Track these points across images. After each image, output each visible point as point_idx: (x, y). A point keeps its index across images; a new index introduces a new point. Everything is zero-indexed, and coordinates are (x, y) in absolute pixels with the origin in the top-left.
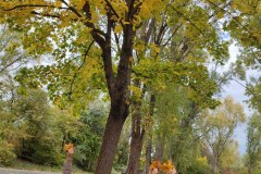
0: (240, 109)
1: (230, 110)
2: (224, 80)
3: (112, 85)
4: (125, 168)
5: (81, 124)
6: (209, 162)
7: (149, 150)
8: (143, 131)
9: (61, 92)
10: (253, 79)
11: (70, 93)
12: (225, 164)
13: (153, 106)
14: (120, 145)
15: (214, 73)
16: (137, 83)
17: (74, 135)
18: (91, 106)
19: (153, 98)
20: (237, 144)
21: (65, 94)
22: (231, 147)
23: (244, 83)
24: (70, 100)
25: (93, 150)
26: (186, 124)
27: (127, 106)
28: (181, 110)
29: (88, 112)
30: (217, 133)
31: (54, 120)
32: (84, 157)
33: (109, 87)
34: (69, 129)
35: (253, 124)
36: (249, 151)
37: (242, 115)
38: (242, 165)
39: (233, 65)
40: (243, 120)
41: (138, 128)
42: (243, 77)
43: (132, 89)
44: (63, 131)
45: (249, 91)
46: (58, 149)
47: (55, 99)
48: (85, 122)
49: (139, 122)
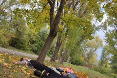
0: (101, 42)
1: (97, 41)
2: (97, 29)
3: (52, 23)
4: (51, 56)
5: (38, 35)
6: (84, 60)
7: (62, 50)
8: (61, 43)
9: (31, 22)
10: (110, 31)
11: (35, 23)
12: (90, 62)
13: (67, 34)
14: (51, 46)
15: (94, 25)
16: (62, 23)
17: (34, 40)
18: (42, 29)
19: (67, 31)
20: (97, 55)
21: (33, 23)
22: (94, 56)
24: (35, 25)
25: (41, 46)
26: (78, 44)
27: (56, 32)
28: (78, 37)
29: (41, 31)
30: (90, 49)
31: (27, 32)
32: (36, 48)
33: (51, 23)
34: (32, 37)
35: (105, 49)
36: (101, 59)
37: (102, 44)
38: (97, 64)
39: (103, 23)
40: (101, 47)
41: (59, 41)
42: (105, 29)
43: (60, 26)
44: (30, 37)
45: (107, 35)
46: (26, 44)
47: (28, 24)
48: (39, 35)
49: (60, 39)
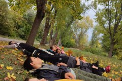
0: (92, 22)
1: (87, 21)
2: (87, 8)
3: (39, 3)
4: (40, 40)
5: (23, 19)
6: (75, 42)
7: (52, 34)
8: (50, 25)
9: (15, 3)
10: (100, 10)
11: (19, 4)
12: (81, 44)
13: (55, 15)
14: (39, 30)
15: (84, 5)
16: (50, 3)
17: (20, 24)
18: (28, 12)
19: (56, 12)
20: (88, 36)
22: (85, 37)
23: (95, 11)
24: (19, 7)
25: (28, 31)
26: (69, 25)
27: (44, 13)
28: (67, 19)
29: (26, 14)
30: (80, 30)
31: (11, 16)
32: (23, 33)
33: (37, 3)
34: (17, 21)
35: (96, 29)
36: (92, 40)
37: (92, 25)
38: (88, 45)
39: (93, 2)
40: (92, 27)
41: (48, 24)
42: (95, 8)
43: (47, 6)
44: (15, 21)
45: (97, 15)
46: (12, 29)
47: (12, 5)
48: (25, 18)
49: (49, 21)
